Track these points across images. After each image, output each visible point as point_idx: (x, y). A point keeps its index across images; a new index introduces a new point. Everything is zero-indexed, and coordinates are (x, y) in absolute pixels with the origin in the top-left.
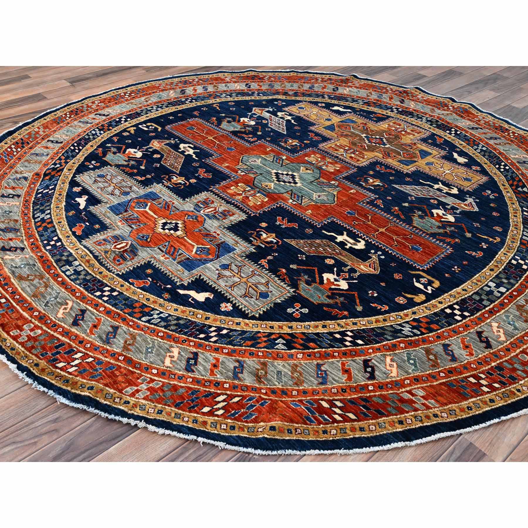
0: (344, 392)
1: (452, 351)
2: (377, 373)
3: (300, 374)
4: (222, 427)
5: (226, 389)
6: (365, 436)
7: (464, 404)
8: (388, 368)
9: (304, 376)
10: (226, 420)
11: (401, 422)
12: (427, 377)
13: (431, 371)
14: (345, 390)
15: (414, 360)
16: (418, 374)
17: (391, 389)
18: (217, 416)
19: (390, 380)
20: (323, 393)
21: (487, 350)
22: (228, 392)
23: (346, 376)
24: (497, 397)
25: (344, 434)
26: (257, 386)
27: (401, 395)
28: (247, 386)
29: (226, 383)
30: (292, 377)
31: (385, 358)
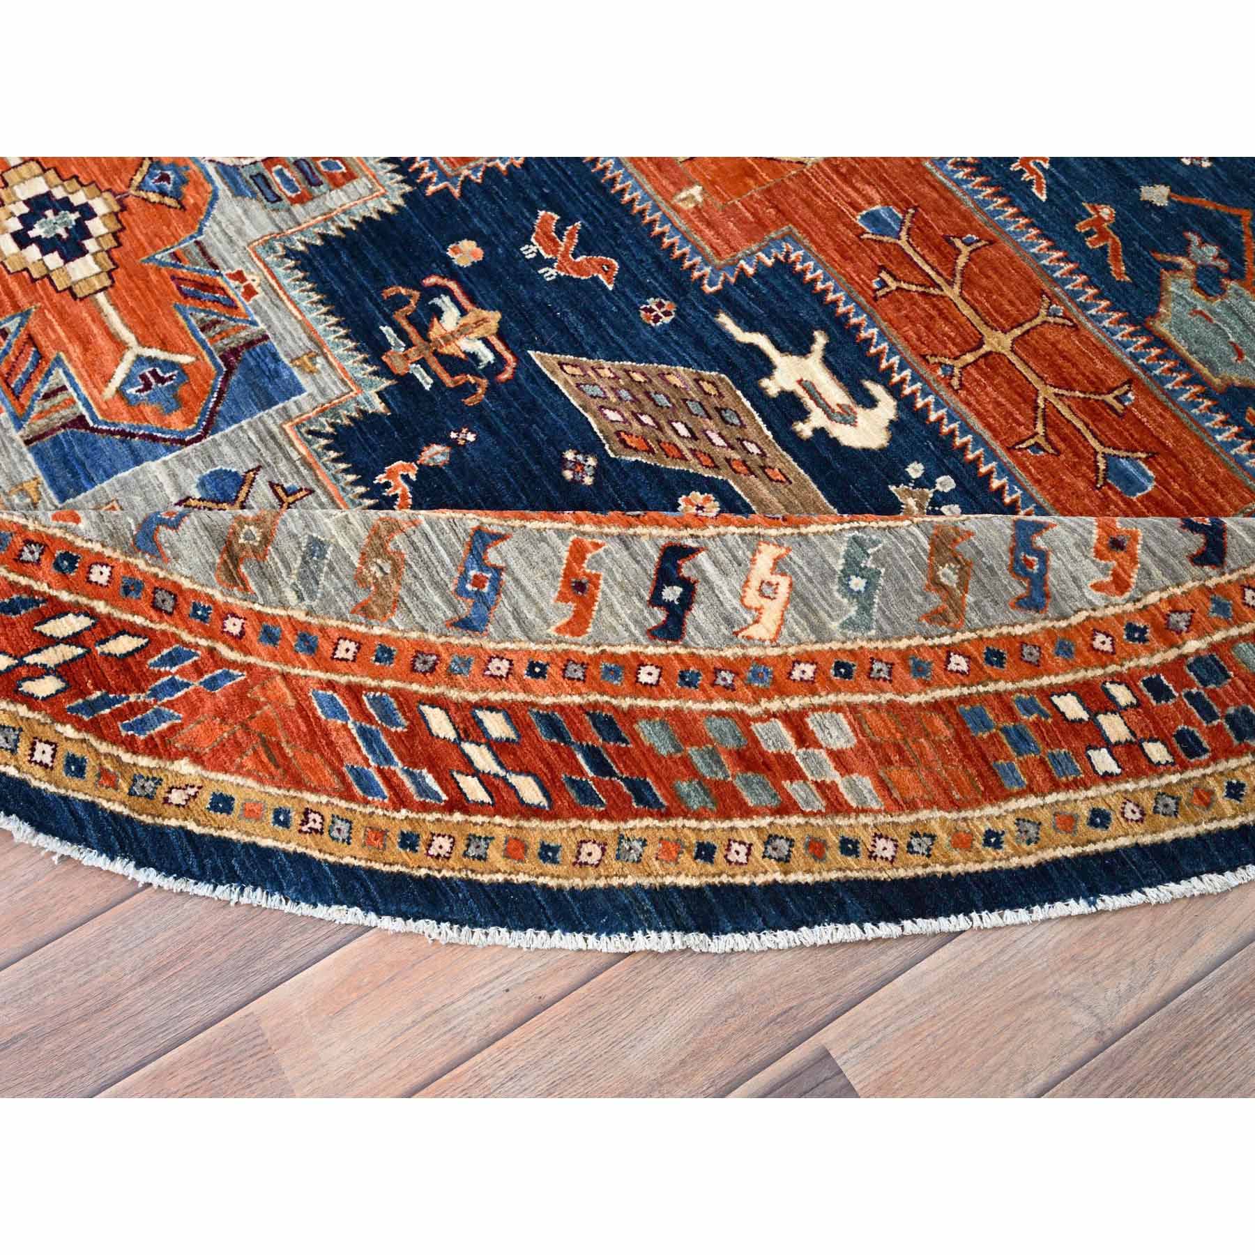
0: (536, 676)
1: (1043, 556)
2: (698, 614)
3: (396, 569)
4: (38, 756)
5: (96, 591)
6: (552, 883)
7: (984, 816)
8: (752, 598)
9: (407, 578)
10: (59, 728)
11: (705, 852)
12: (891, 665)
13: (916, 641)
14: (543, 667)
15: (871, 579)
16: (860, 643)
17: (729, 692)
18: (30, 701)
19: (739, 652)
20: (450, 673)
21: (1196, 570)
22: (101, 607)
23: (569, 609)
24: (1130, 806)
25: (477, 864)
26: (219, 597)
27: (757, 727)
28: (176, 592)
29: (101, 560)
30: (360, 580)
31: (755, 552)
